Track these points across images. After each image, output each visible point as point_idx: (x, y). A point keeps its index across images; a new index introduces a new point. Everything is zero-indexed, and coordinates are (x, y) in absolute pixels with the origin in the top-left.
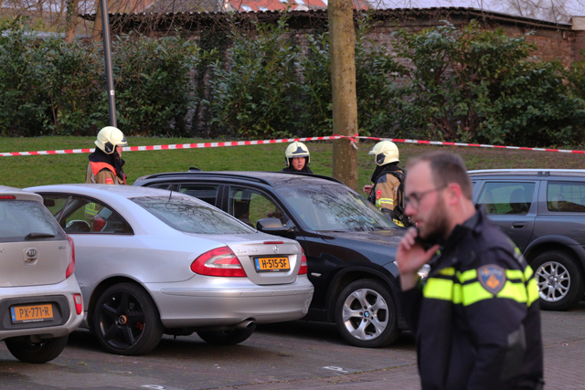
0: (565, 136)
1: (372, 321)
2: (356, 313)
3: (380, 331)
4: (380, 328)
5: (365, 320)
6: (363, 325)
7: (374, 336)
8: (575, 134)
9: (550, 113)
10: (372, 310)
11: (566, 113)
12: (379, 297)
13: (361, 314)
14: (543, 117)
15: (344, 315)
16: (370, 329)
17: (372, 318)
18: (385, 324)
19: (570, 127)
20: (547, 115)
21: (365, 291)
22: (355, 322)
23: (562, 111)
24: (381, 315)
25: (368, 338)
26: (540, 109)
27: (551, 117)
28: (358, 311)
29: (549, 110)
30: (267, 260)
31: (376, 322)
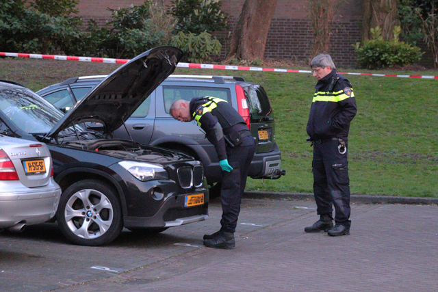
0: (32, 47)
1: (95, 220)
2: (78, 213)
3: (104, 230)
4: (104, 226)
5: (88, 220)
6: (86, 225)
7: (98, 235)
8: (41, 45)
9: (19, 27)
10: (95, 210)
11: (32, 27)
12: (103, 197)
13: (84, 213)
14: (11, 31)
15: (66, 216)
16: (94, 228)
17: (95, 217)
18: (109, 222)
19: (36, 40)
20: (15, 28)
21: (88, 191)
22: (78, 221)
23: (27, 25)
24: (104, 214)
25: (92, 236)
26: (9, 23)
27: (19, 30)
28: (81, 211)
29: (17, 24)
30: (31, 162)
31: (99, 221)
